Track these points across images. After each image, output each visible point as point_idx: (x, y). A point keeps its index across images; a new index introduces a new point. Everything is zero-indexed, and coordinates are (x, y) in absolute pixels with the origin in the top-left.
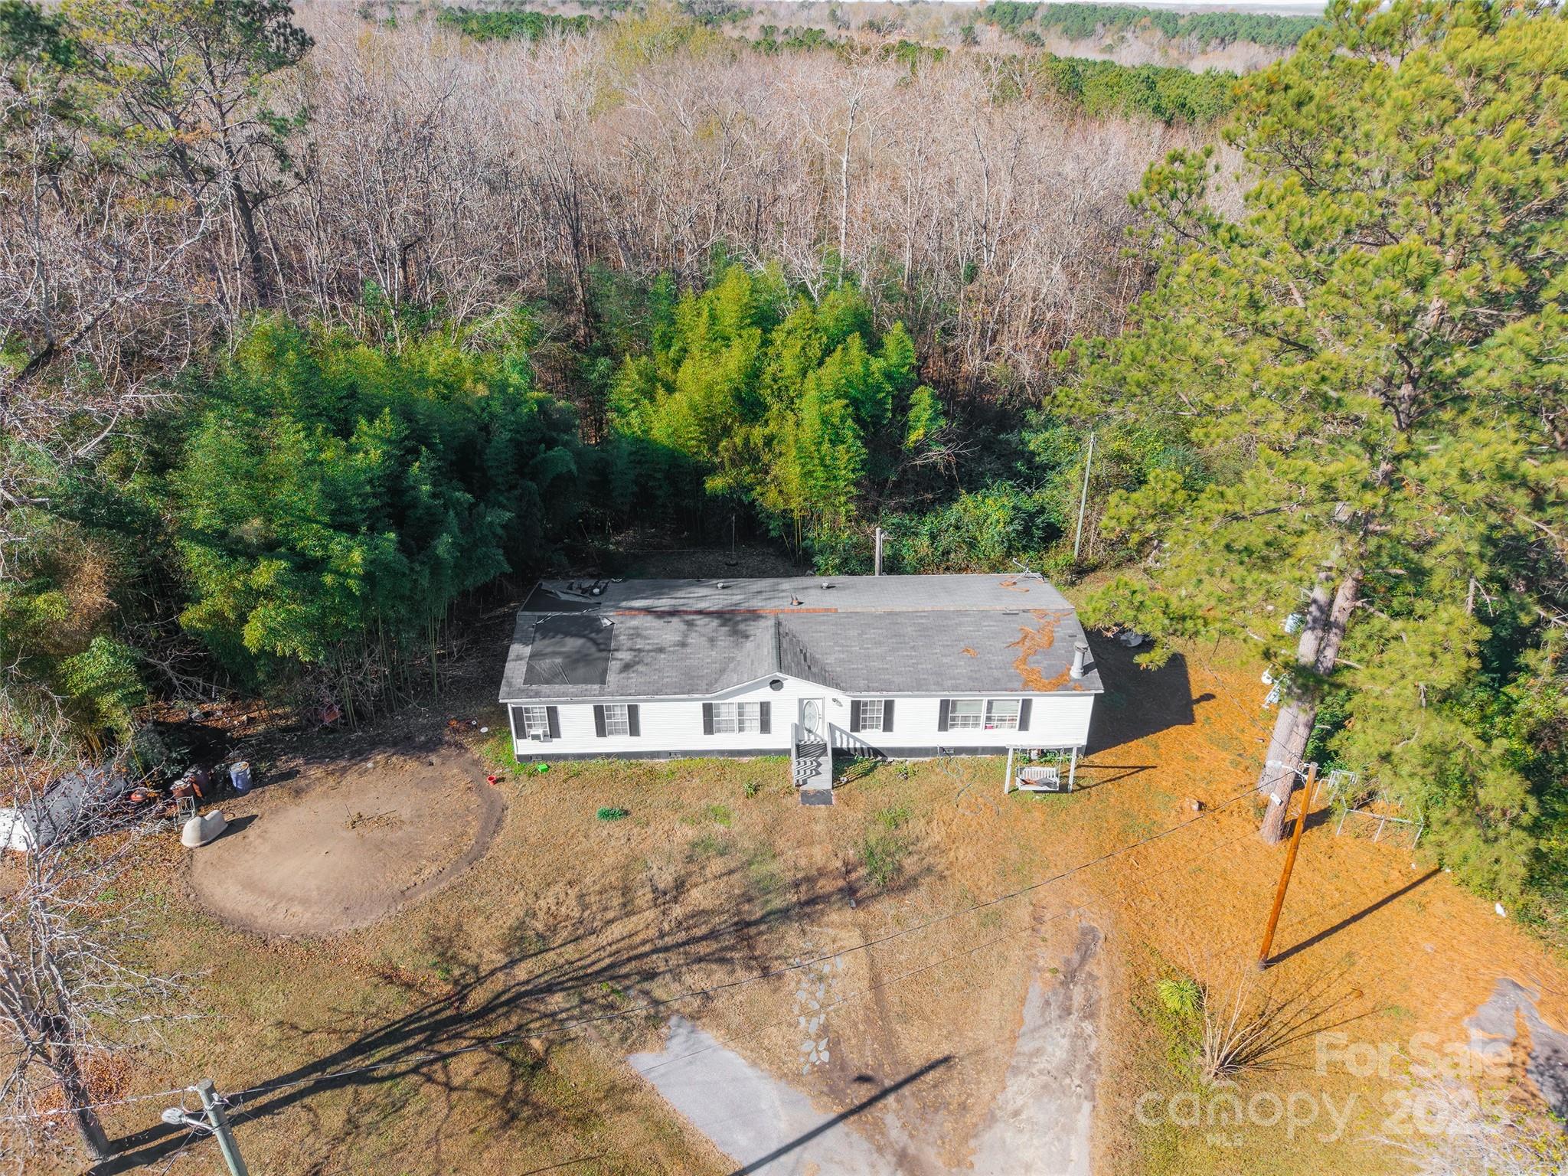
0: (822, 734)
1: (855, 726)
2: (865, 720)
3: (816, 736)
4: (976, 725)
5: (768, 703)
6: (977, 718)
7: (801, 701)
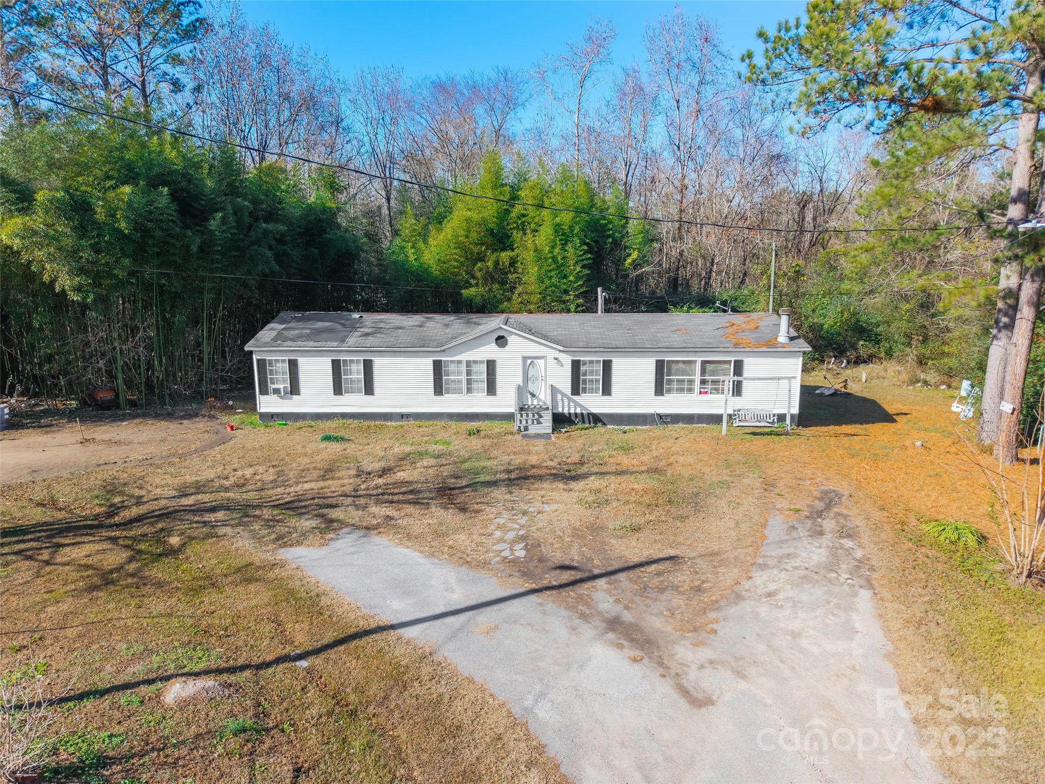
0: (544, 396)
1: (576, 390)
2: (585, 382)
3: (539, 400)
4: (691, 390)
5: (494, 361)
6: (691, 382)
7: (525, 359)
